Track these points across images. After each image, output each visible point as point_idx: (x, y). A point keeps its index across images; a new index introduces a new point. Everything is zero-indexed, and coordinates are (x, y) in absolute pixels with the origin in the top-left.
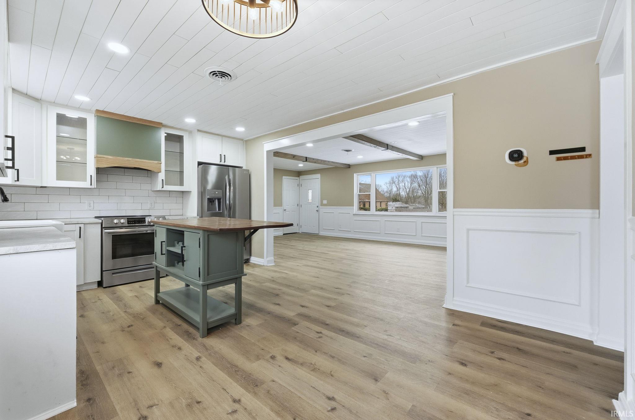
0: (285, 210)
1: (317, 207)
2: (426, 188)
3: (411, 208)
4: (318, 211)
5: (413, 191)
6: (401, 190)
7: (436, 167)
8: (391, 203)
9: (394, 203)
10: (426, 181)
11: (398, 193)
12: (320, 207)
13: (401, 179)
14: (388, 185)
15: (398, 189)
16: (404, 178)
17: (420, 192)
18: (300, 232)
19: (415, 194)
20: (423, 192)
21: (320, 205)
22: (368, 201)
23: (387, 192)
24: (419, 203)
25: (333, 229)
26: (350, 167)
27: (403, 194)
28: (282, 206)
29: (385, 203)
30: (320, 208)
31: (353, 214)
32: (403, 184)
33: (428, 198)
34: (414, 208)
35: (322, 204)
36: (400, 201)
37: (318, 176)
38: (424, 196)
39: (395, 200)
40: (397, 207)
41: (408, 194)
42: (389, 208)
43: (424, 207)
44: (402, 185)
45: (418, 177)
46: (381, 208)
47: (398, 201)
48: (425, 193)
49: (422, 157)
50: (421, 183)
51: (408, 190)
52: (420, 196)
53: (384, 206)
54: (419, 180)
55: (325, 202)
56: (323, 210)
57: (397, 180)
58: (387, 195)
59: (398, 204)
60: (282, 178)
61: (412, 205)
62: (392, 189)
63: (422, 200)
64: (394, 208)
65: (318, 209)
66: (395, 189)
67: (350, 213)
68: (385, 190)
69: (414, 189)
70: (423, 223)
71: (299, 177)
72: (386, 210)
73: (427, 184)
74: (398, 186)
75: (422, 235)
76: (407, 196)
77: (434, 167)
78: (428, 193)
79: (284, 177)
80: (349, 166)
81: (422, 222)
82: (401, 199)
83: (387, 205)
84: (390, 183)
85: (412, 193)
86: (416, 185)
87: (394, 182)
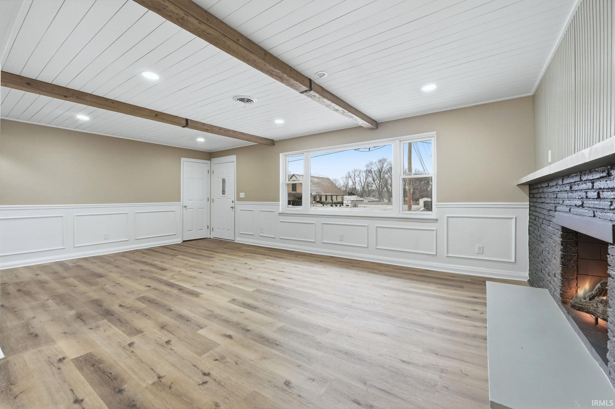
0: (185, 207)
1: (233, 202)
2: (380, 183)
3: (366, 201)
4: (233, 208)
5: (368, 186)
6: (357, 184)
7: (398, 139)
8: (347, 196)
9: (350, 197)
10: (380, 175)
11: (354, 187)
12: (236, 202)
13: (357, 174)
14: (345, 179)
15: (354, 183)
16: (360, 173)
17: (374, 186)
18: (212, 237)
19: (370, 188)
20: (378, 186)
21: (236, 200)
22: (324, 195)
23: (343, 186)
24: (374, 196)
25: (253, 234)
26: (274, 144)
27: (358, 188)
28: (180, 201)
29: (341, 196)
30: (236, 204)
31: (279, 213)
32: (359, 179)
33: (382, 192)
34: (369, 201)
35: (239, 199)
36: (355, 195)
37: (233, 158)
38: (378, 190)
39: (351, 194)
40: (353, 201)
41: (363, 188)
42: (344, 202)
43: (378, 200)
44: (357, 179)
45: (373, 172)
46: (337, 201)
47: (354, 194)
48: (379, 188)
49: (377, 123)
50: (375, 178)
51: (363, 185)
52: (374, 190)
53: (339, 200)
54: (373, 174)
55: (242, 195)
56: (240, 206)
57: (353, 175)
58: (343, 189)
59: (354, 198)
60: (180, 161)
61: (367, 199)
62: (348, 183)
63: (377, 194)
64: (349, 201)
65: (233, 205)
66: (350, 184)
67: (274, 212)
68: (342, 184)
69: (369, 183)
70: (378, 229)
71: (210, 160)
72: (342, 203)
73: (381, 178)
74: (354, 181)
75: (377, 247)
76: (362, 190)
77: (396, 140)
78: (382, 187)
79: (183, 159)
80: (271, 143)
81: (377, 227)
82: (356, 193)
83: (343, 199)
84: (346, 178)
85: (367, 188)
86: (370, 179)
87: (350, 177)
